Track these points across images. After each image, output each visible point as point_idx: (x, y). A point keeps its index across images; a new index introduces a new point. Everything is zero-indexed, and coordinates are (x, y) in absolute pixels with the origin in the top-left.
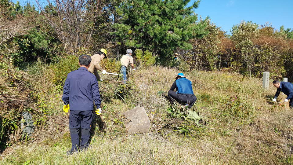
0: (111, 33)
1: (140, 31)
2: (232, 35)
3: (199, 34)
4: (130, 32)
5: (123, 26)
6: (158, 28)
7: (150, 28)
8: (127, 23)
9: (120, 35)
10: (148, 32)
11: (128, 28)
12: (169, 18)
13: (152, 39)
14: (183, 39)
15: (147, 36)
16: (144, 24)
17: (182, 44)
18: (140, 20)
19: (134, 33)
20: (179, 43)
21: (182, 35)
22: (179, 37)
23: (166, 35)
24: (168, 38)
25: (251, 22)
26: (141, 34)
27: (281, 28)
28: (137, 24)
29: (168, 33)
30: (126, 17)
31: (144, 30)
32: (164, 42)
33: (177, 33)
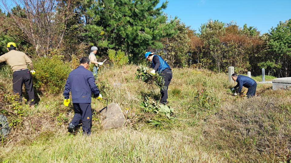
0: (83, 34)
1: (112, 32)
2: (201, 33)
3: (169, 33)
4: (102, 33)
5: (95, 27)
6: (129, 29)
7: (122, 28)
8: (98, 24)
9: (93, 36)
10: (120, 33)
11: (100, 29)
12: (140, 19)
13: (124, 39)
14: (154, 38)
15: (119, 36)
16: (116, 25)
17: (153, 44)
18: (112, 22)
19: (106, 34)
20: (150, 42)
21: (153, 35)
22: (150, 37)
23: (137, 35)
24: (139, 38)
25: (218, 20)
26: (114, 35)
27: (245, 26)
28: (109, 26)
29: (139, 33)
30: (97, 18)
31: (116, 31)
32: (136, 42)
33: (147, 33)
